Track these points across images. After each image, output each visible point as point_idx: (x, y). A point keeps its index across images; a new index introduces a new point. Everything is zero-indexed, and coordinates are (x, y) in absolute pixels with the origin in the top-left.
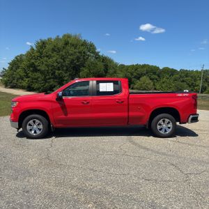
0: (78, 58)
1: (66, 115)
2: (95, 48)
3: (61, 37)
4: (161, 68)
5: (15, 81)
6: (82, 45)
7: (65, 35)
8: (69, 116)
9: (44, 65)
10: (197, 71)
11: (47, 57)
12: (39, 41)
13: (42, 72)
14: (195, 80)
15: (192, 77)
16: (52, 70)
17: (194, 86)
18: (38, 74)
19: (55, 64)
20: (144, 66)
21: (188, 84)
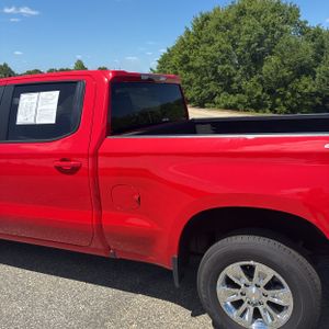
6: (274, 11)
11: (208, 42)
12: (199, 16)
16: (212, 66)
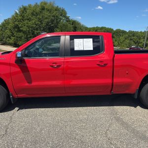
0: (52, 21)
1: (30, 82)
2: (66, 13)
3: (39, 4)
4: (115, 30)
5: (4, 40)
6: (56, 10)
7: (42, 3)
8: (33, 84)
9: (25, 27)
10: (141, 32)
11: (28, 20)
12: (22, 7)
13: (24, 32)
14: (140, 39)
15: (137, 36)
16: (32, 31)
17: (139, 43)
18: (21, 34)
19: (34, 26)
20: (102, 28)
21: (134, 42)
